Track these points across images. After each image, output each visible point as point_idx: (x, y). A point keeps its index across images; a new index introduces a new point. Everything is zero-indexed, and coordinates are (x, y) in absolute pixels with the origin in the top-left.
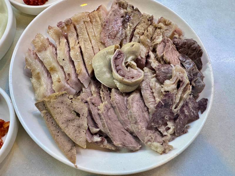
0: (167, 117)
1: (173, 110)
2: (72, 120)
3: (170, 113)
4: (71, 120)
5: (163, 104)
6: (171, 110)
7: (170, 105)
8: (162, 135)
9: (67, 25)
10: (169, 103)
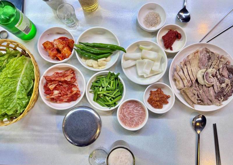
0: (222, 95)
1: (224, 93)
4: (193, 96)
5: (221, 91)
8: (219, 101)
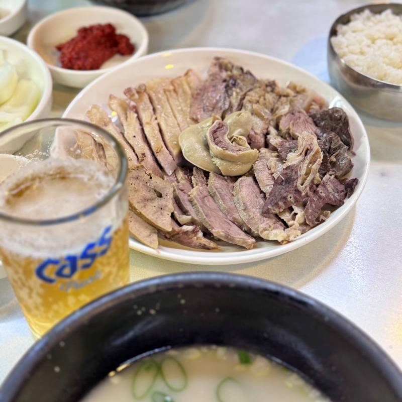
0: (291, 198)
1: (299, 186)
2: (152, 200)
3: (295, 191)
4: (150, 199)
5: (283, 179)
6: (296, 186)
7: (294, 180)
8: (286, 226)
9: (138, 92)
10: (293, 177)
